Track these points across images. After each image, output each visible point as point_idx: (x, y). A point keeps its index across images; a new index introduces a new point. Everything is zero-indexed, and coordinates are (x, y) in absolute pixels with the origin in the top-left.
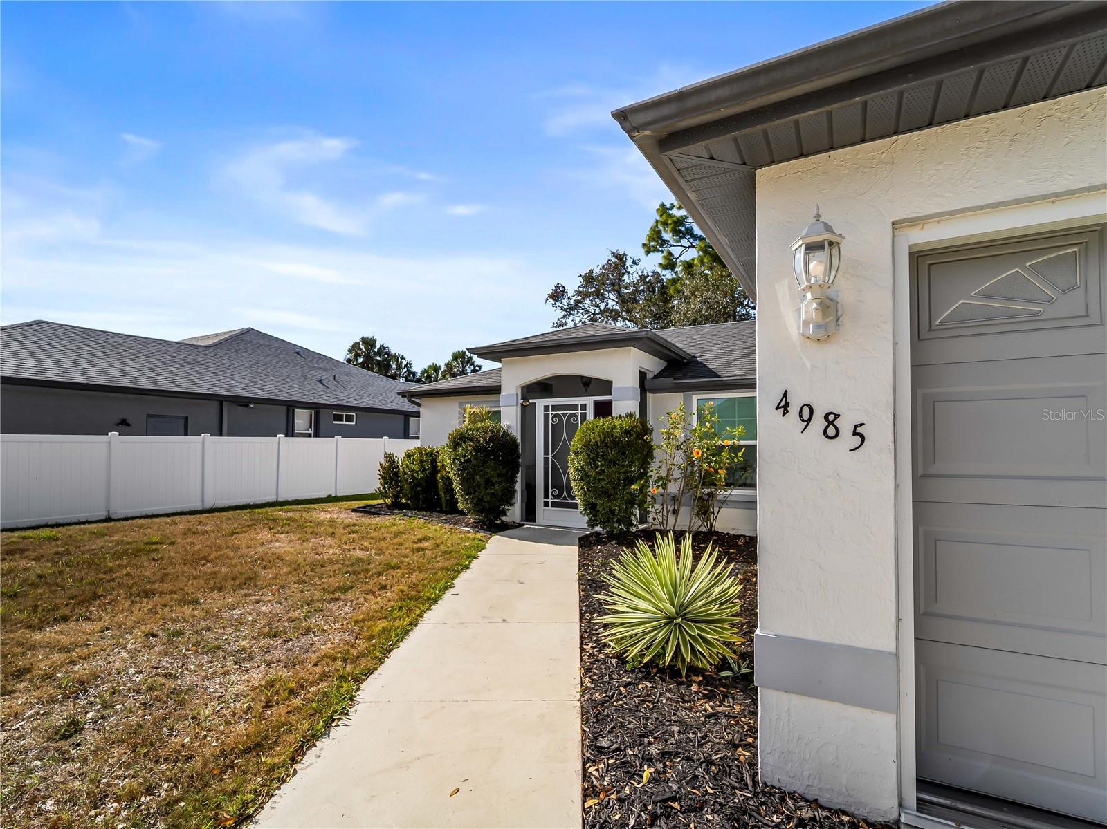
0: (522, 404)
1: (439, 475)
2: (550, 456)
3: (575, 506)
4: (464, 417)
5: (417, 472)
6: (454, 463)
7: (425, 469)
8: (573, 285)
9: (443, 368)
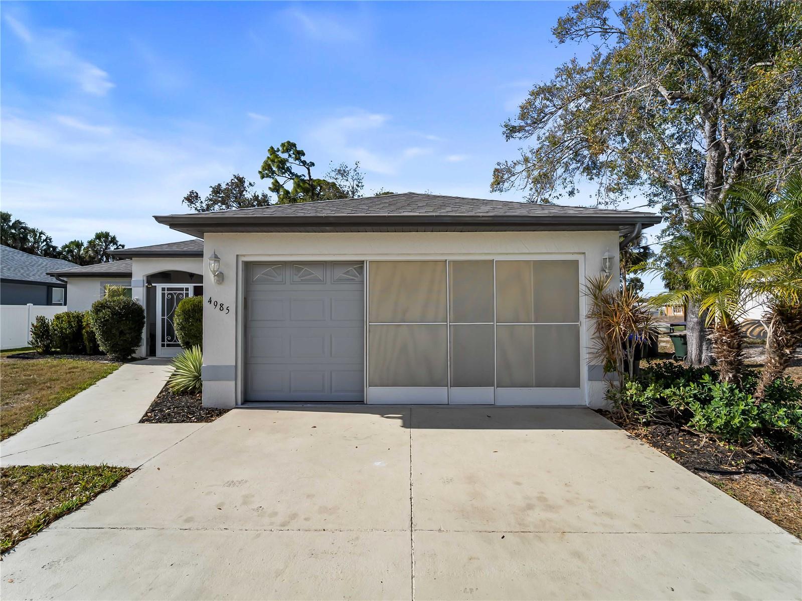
0: (147, 286)
1: (84, 330)
2: (166, 317)
4: (105, 292)
5: (66, 329)
6: (96, 321)
7: (72, 327)
8: (205, 193)
9: (86, 244)
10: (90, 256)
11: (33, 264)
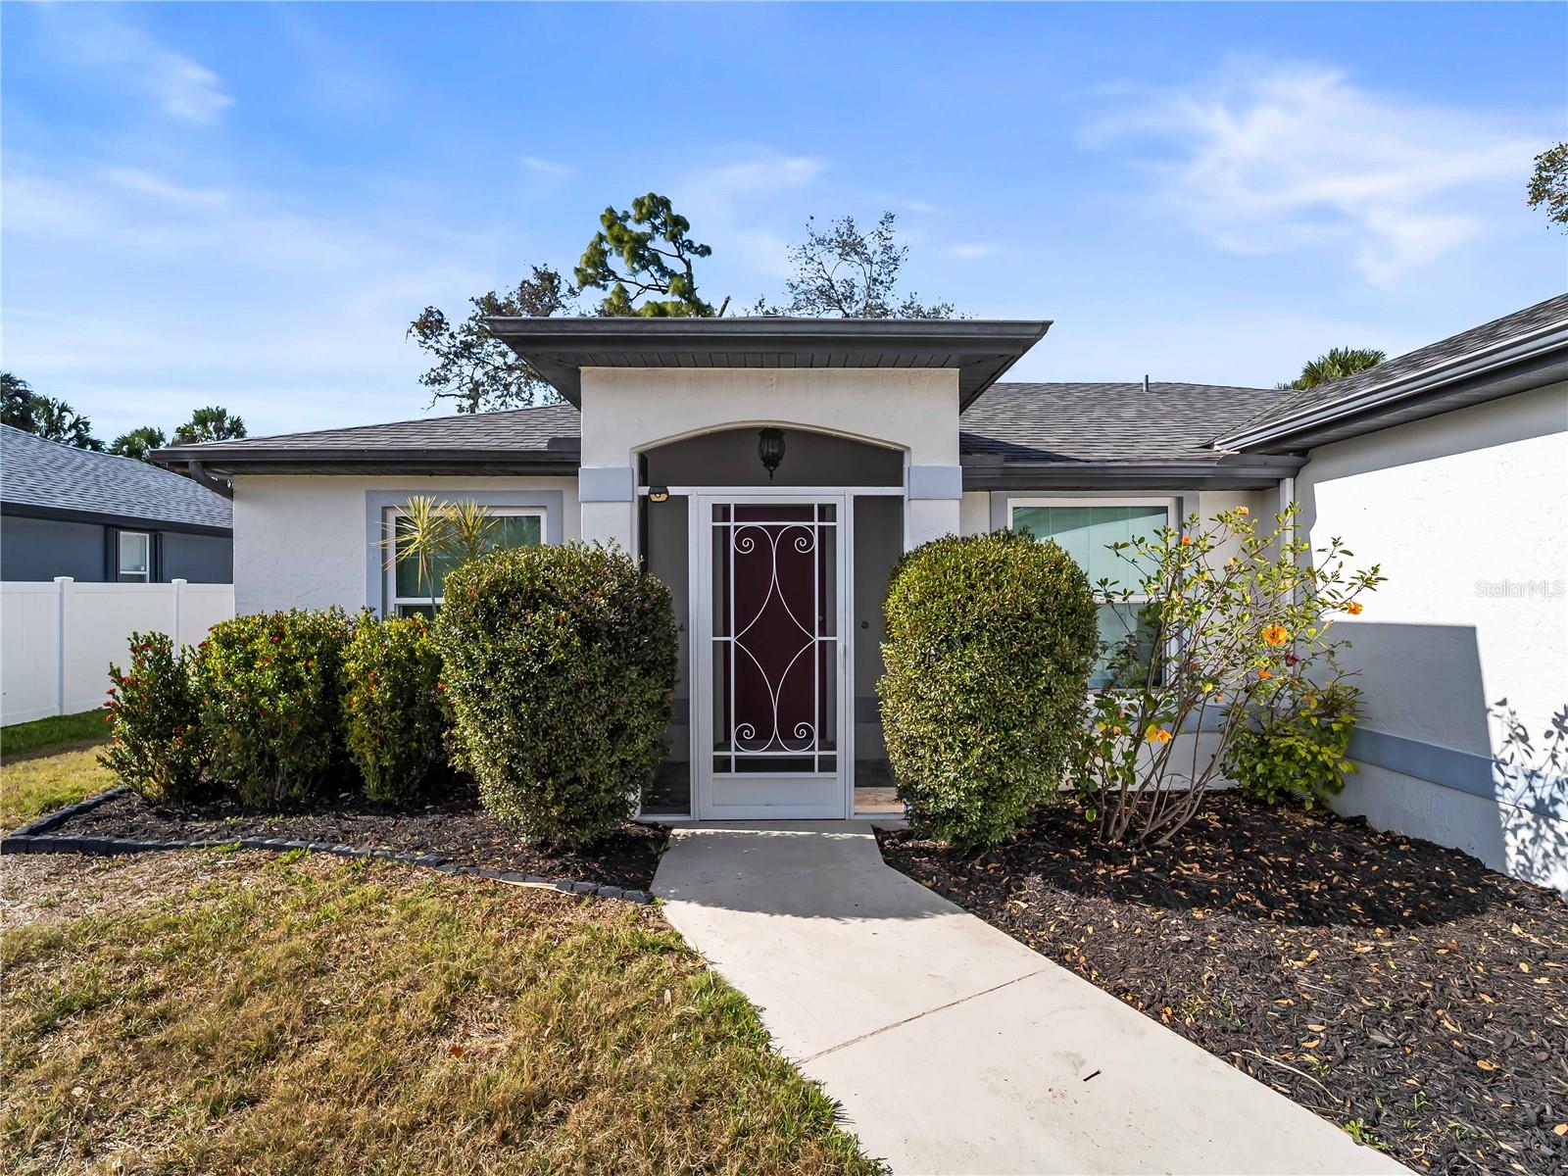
2: (732, 639)
5: (268, 695)
11: (59, 463)
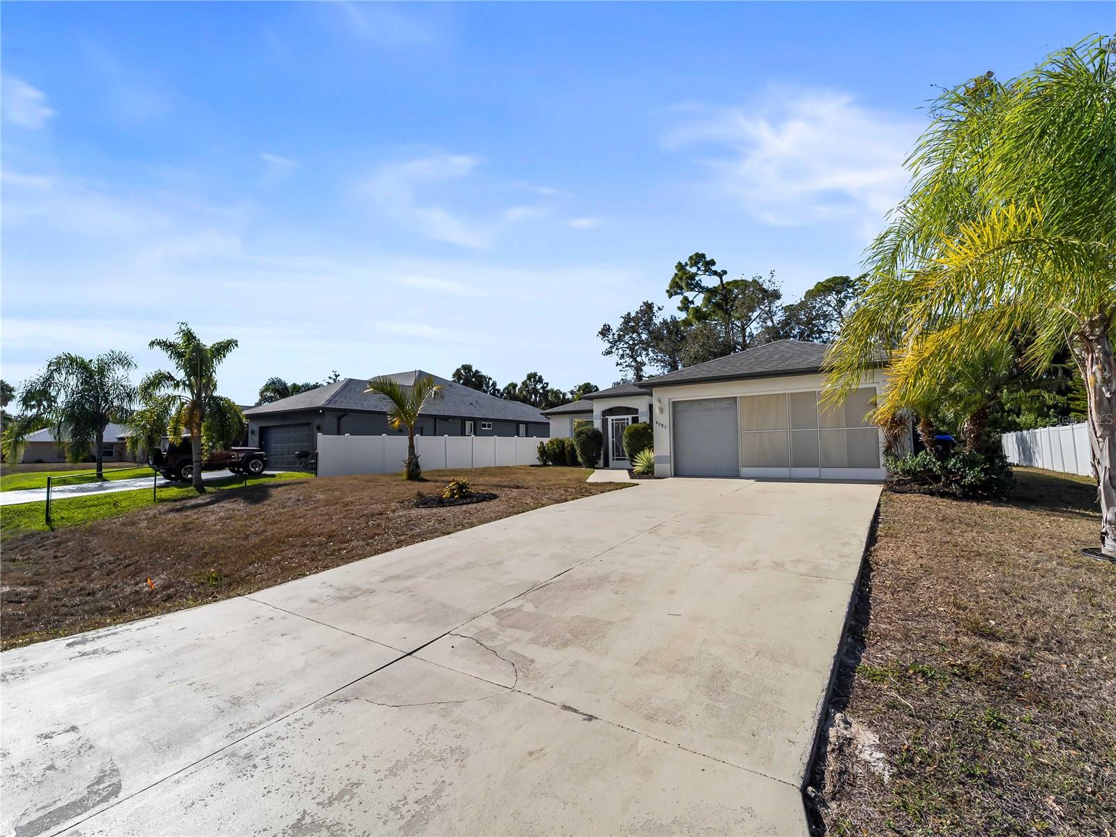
0: (602, 418)
2: (615, 439)
3: (625, 459)
4: (575, 423)
6: (578, 443)
7: (559, 448)
8: (616, 325)
9: (519, 385)
10: (524, 396)
